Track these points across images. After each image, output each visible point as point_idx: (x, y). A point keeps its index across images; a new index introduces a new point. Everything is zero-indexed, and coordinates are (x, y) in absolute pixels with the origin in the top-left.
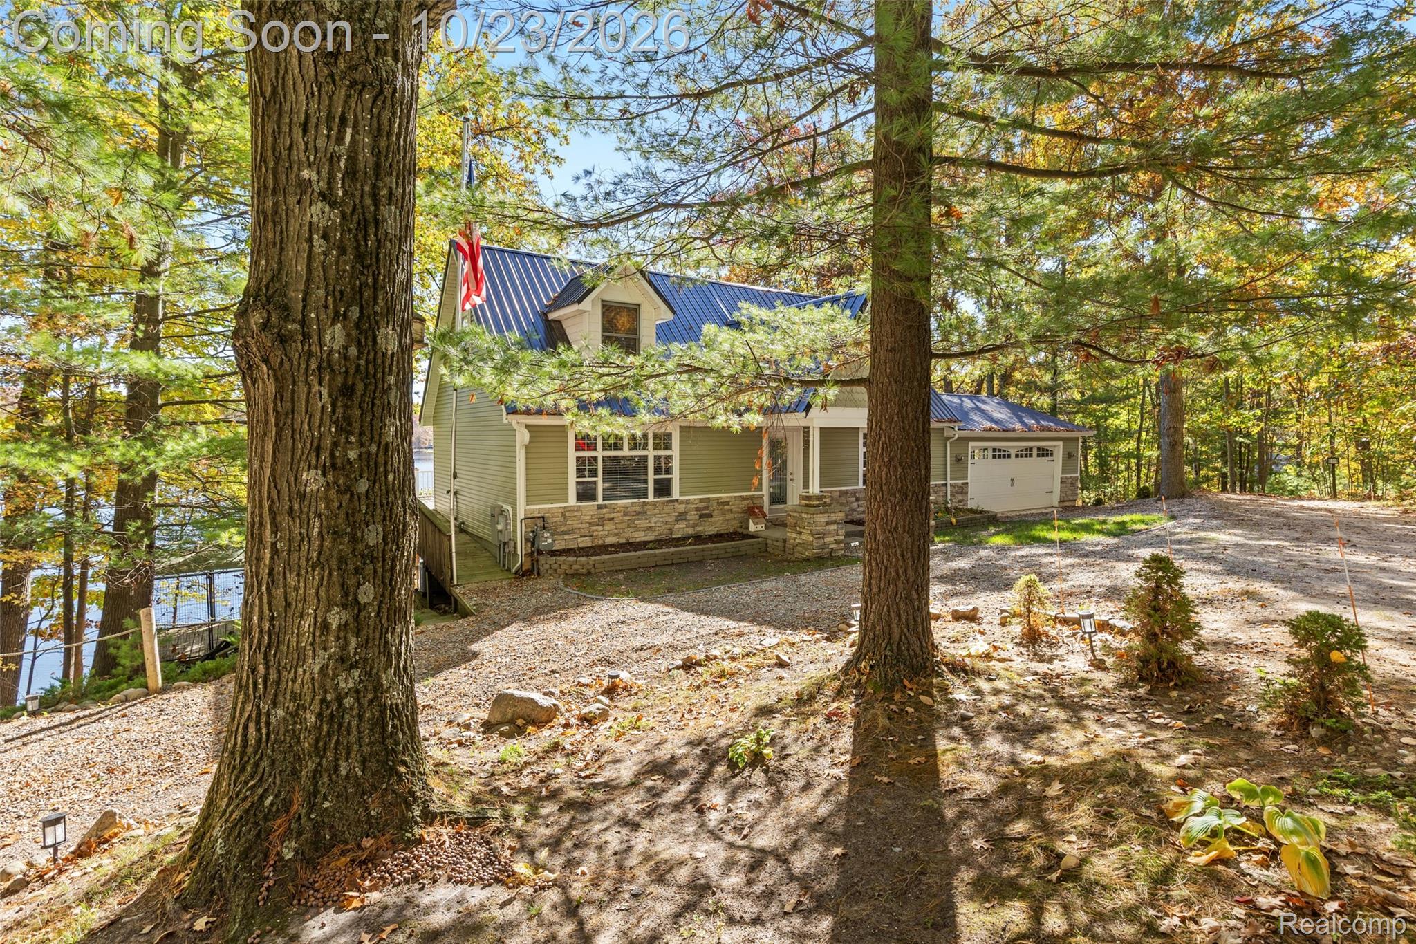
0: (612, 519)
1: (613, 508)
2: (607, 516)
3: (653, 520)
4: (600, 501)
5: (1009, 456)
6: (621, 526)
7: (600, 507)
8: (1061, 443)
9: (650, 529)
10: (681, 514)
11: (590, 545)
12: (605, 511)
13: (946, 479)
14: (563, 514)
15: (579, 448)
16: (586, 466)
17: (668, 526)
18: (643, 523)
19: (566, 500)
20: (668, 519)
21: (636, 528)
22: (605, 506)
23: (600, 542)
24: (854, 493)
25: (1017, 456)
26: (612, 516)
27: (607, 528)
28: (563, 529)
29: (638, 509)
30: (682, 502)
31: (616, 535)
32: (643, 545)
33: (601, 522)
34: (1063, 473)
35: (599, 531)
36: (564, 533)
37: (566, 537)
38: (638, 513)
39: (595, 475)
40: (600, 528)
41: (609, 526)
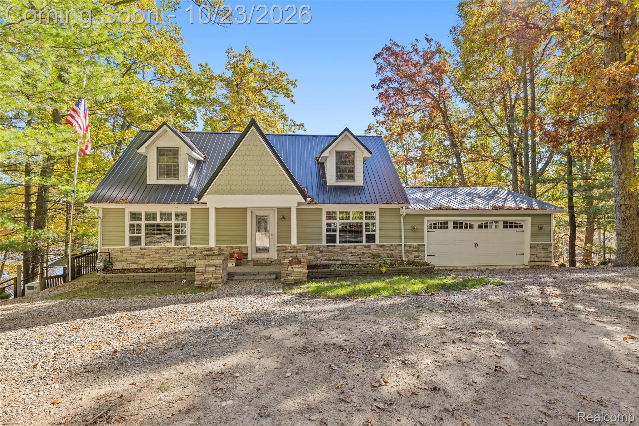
0: (149, 255)
1: (150, 250)
2: (146, 254)
3: (173, 257)
4: (143, 245)
5: (471, 227)
6: (155, 259)
7: (141, 249)
8: (529, 219)
9: (171, 261)
10: (190, 255)
11: (136, 267)
12: (145, 251)
13: (401, 241)
14: (121, 252)
15: (132, 219)
16: (134, 228)
17: (183, 261)
18: (167, 258)
19: (124, 245)
20: (182, 257)
21: (163, 261)
22: (145, 249)
23: (142, 267)
24: (318, 248)
25: (480, 227)
26: (149, 254)
27: (145, 260)
28: (121, 259)
29: (164, 251)
30: (192, 249)
31: (151, 263)
32: (167, 270)
33: (143, 256)
34: (532, 240)
35: (142, 261)
36: (121, 261)
37: (123, 263)
38: (164, 253)
39: (140, 232)
40: (142, 260)
41: (147, 259)
